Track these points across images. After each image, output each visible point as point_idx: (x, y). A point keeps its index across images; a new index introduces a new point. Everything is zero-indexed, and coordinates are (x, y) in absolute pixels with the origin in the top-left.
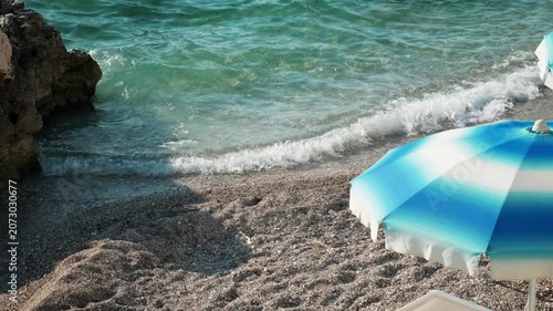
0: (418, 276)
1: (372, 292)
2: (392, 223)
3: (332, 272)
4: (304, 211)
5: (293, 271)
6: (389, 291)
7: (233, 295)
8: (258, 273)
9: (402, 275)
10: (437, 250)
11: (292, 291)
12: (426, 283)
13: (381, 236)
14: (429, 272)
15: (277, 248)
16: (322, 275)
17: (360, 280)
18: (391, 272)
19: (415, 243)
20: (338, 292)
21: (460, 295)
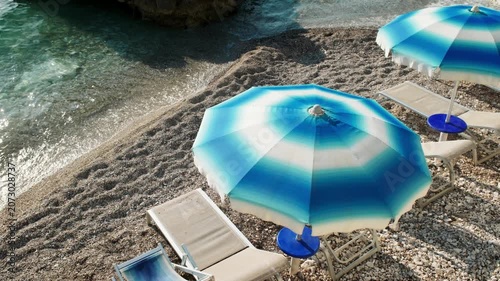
0: (400, 74)
1: (379, 79)
2: (396, 49)
3: (361, 69)
4: (352, 40)
5: (344, 67)
6: (386, 80)
7: (316, 75)
8: (328, 67)
9: (393, 73)
10: (416, 64)
11: (343, 76)
12: (404, 77)
13: (390, 54)
14: (406, 73)
15: (338, 57)
16: (357, 70)
17: (373, 74)
18: (388, 71)
19: (406, 59)
20: (363, 78)
21: (419, 84)
